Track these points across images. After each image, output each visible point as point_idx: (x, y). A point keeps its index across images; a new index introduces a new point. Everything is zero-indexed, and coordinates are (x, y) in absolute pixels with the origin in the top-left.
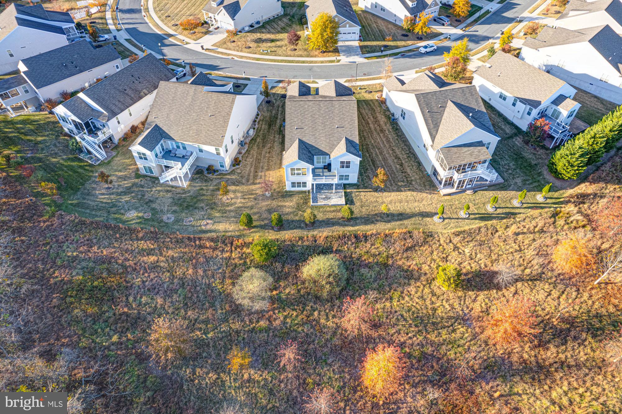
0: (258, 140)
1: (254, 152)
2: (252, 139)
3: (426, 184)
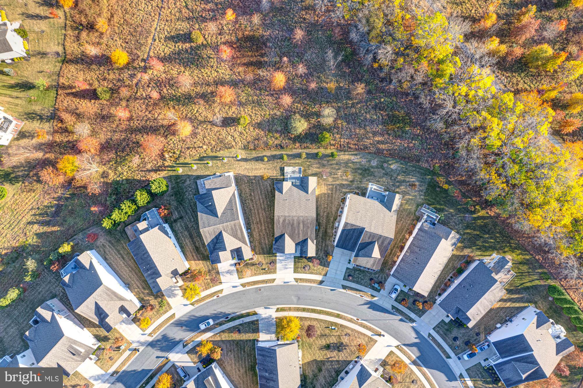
0: (332, 219)
1: (334, 209)
2: (336, 220)
3: (239, 181)
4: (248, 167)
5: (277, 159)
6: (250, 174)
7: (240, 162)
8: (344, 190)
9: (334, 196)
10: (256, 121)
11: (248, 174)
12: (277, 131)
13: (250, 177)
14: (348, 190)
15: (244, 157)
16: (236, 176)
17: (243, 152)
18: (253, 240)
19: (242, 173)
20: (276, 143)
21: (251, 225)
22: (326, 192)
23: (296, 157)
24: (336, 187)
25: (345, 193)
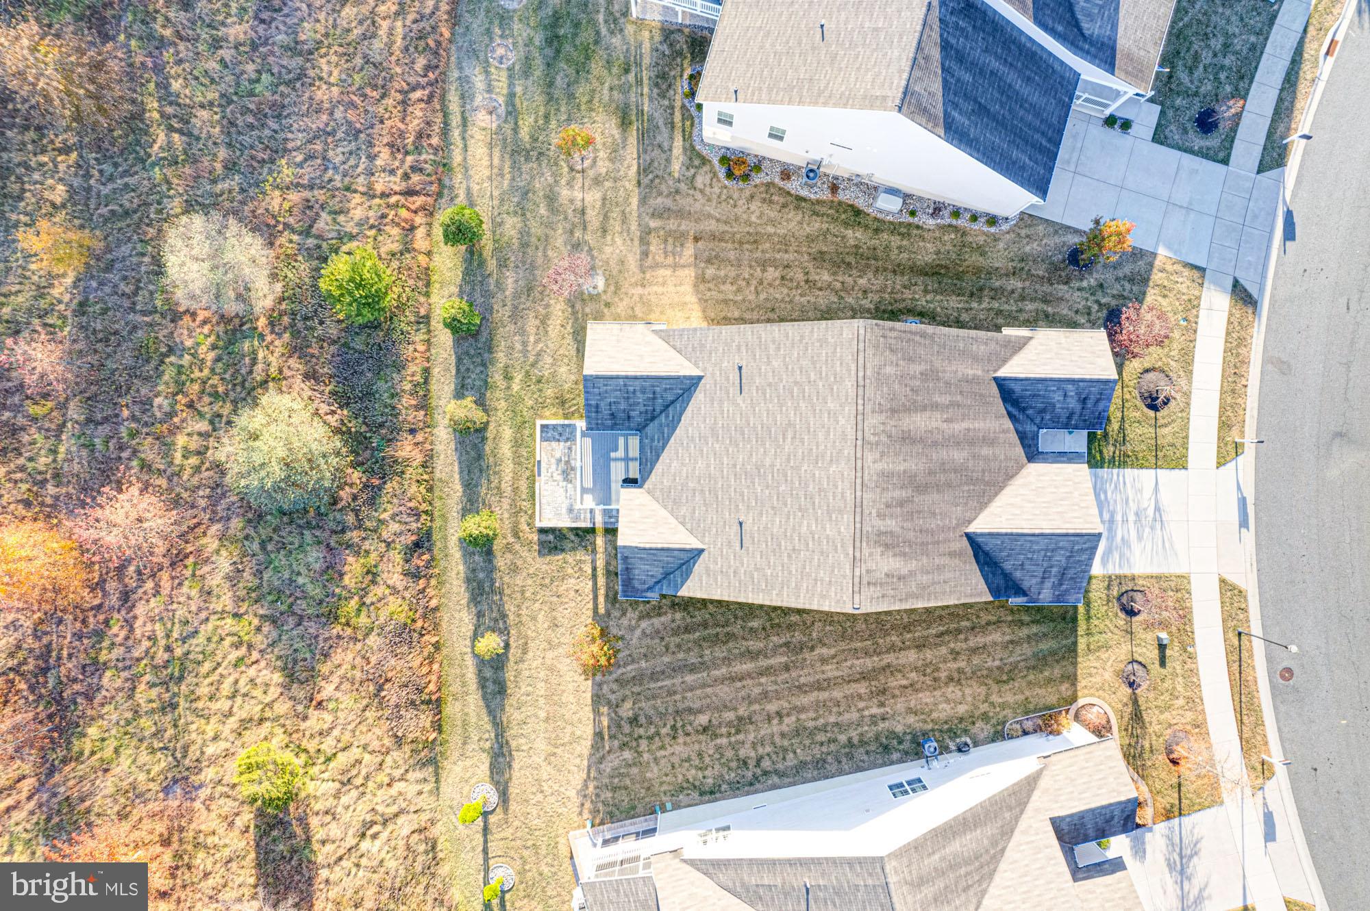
0: (854, 236)
1: (793, 223)
2: (857, 212)
3: (622, 795)
4: (541, 745)
5: (490, 569)
6: (587, 731)
7: (513, 791)
8: (676, 167)
9: (711, 226)
10: (274, 692)
11: (585, 747)
12: (332, 571)
13: (599, 735)
14: (678, 143)
15: (485, 767)
16: (595, 812)
17: (454, 770)
18: (985, 717)
19: (578, 778)
20: (396, 579)
21: (892, 734)
22: (689, 274)
23: (480, 456)
24: (656, 214)
25: (696, 158)
